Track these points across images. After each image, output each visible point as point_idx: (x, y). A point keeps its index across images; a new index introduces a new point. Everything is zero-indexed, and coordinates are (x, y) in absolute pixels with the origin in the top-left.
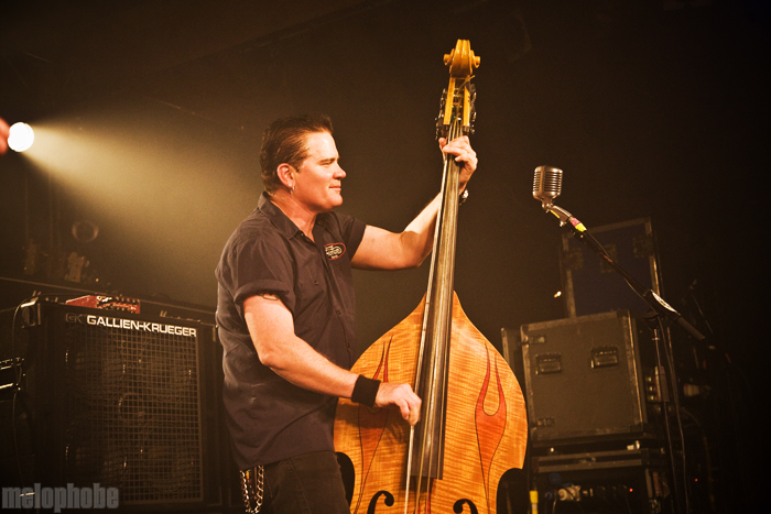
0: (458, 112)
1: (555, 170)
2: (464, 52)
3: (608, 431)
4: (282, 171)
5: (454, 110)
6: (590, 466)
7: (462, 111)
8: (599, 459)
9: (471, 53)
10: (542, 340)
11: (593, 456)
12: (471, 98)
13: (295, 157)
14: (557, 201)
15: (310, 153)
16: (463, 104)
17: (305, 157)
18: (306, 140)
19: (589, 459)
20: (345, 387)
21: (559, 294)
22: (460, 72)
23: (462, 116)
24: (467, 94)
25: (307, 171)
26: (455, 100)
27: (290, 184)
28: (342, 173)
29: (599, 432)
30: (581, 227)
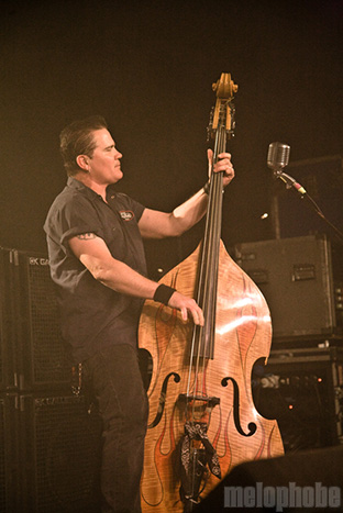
0: (223, 121)
1: (284, 146)
2: (226, 82)
3: (304, 333)
4: (80, 160)
5: (220, 120)
6: (288, 360)
7: (225, 121)
8: (295, 355)
9: (232, 82)
10: (252, 257)
11: (291, 352)
12: (232, 112)
13: (87, 149)
14: (285, 170)
15: (97, 144)
16: (226, 116)
17: (95, 148)
18: (93, 136)
19: (287, 355)
20: (150, 292)
21: (266, 215)
22: (224, 96)
23: (225, 124)
24: (229, 109)
25: (97, 157)
26: (220, 114)
27: (87, 167)
28: (120, 156)
29: (297, 333)
30: (302, 190)
